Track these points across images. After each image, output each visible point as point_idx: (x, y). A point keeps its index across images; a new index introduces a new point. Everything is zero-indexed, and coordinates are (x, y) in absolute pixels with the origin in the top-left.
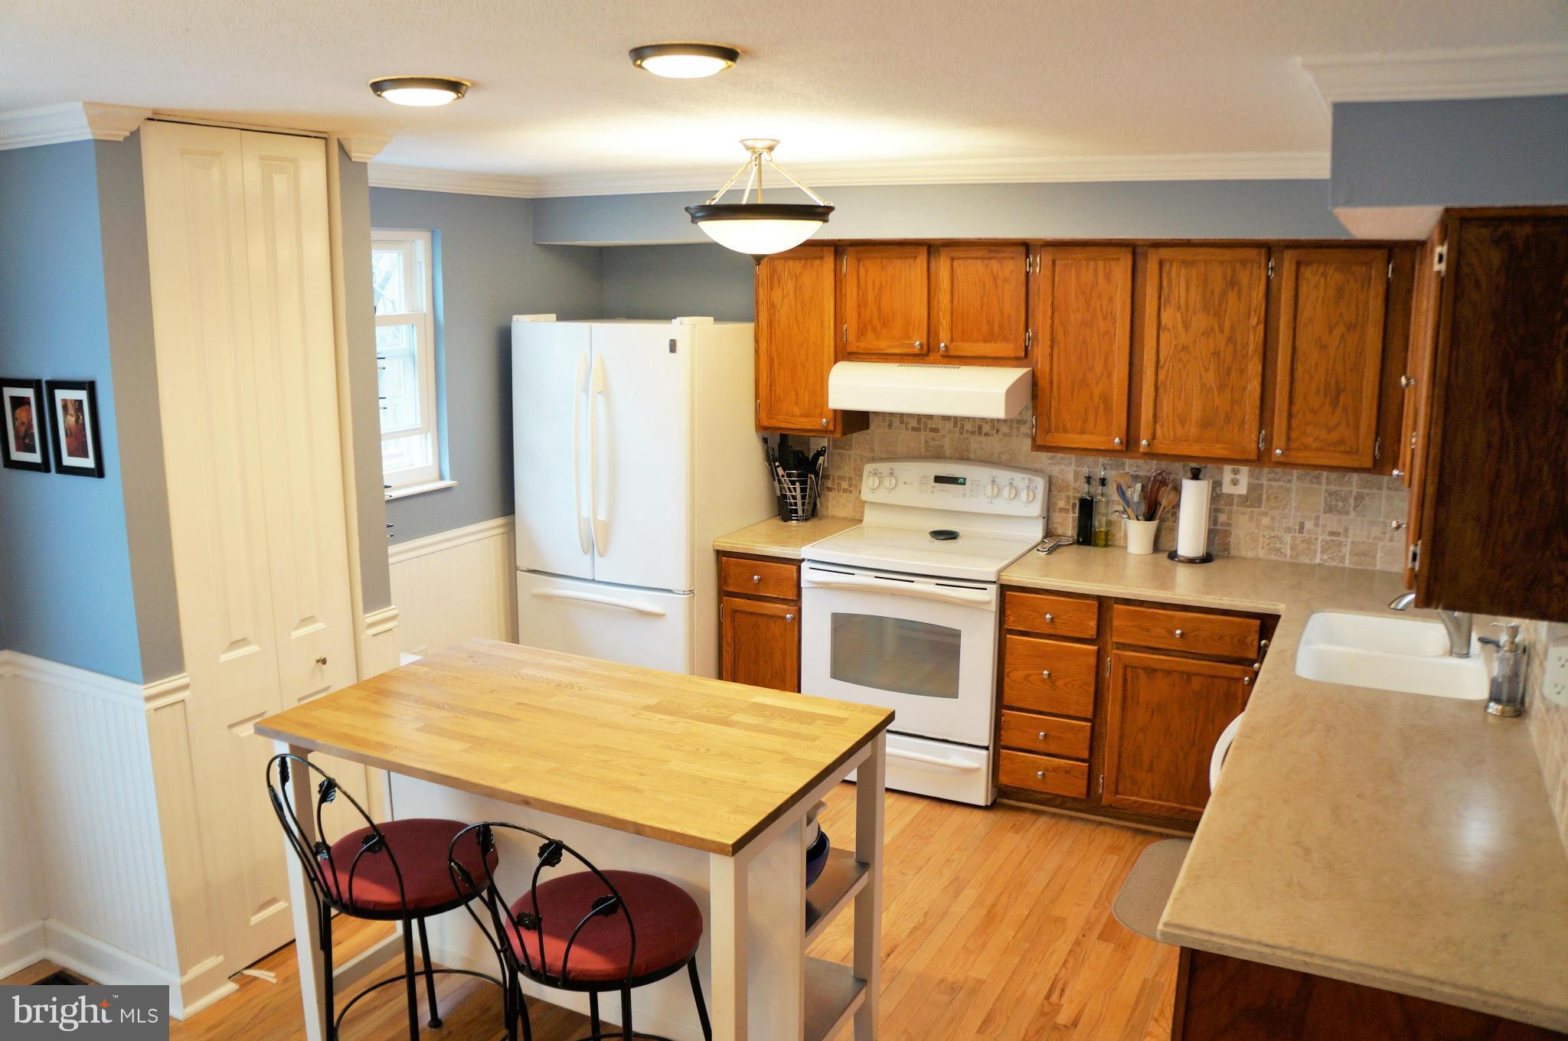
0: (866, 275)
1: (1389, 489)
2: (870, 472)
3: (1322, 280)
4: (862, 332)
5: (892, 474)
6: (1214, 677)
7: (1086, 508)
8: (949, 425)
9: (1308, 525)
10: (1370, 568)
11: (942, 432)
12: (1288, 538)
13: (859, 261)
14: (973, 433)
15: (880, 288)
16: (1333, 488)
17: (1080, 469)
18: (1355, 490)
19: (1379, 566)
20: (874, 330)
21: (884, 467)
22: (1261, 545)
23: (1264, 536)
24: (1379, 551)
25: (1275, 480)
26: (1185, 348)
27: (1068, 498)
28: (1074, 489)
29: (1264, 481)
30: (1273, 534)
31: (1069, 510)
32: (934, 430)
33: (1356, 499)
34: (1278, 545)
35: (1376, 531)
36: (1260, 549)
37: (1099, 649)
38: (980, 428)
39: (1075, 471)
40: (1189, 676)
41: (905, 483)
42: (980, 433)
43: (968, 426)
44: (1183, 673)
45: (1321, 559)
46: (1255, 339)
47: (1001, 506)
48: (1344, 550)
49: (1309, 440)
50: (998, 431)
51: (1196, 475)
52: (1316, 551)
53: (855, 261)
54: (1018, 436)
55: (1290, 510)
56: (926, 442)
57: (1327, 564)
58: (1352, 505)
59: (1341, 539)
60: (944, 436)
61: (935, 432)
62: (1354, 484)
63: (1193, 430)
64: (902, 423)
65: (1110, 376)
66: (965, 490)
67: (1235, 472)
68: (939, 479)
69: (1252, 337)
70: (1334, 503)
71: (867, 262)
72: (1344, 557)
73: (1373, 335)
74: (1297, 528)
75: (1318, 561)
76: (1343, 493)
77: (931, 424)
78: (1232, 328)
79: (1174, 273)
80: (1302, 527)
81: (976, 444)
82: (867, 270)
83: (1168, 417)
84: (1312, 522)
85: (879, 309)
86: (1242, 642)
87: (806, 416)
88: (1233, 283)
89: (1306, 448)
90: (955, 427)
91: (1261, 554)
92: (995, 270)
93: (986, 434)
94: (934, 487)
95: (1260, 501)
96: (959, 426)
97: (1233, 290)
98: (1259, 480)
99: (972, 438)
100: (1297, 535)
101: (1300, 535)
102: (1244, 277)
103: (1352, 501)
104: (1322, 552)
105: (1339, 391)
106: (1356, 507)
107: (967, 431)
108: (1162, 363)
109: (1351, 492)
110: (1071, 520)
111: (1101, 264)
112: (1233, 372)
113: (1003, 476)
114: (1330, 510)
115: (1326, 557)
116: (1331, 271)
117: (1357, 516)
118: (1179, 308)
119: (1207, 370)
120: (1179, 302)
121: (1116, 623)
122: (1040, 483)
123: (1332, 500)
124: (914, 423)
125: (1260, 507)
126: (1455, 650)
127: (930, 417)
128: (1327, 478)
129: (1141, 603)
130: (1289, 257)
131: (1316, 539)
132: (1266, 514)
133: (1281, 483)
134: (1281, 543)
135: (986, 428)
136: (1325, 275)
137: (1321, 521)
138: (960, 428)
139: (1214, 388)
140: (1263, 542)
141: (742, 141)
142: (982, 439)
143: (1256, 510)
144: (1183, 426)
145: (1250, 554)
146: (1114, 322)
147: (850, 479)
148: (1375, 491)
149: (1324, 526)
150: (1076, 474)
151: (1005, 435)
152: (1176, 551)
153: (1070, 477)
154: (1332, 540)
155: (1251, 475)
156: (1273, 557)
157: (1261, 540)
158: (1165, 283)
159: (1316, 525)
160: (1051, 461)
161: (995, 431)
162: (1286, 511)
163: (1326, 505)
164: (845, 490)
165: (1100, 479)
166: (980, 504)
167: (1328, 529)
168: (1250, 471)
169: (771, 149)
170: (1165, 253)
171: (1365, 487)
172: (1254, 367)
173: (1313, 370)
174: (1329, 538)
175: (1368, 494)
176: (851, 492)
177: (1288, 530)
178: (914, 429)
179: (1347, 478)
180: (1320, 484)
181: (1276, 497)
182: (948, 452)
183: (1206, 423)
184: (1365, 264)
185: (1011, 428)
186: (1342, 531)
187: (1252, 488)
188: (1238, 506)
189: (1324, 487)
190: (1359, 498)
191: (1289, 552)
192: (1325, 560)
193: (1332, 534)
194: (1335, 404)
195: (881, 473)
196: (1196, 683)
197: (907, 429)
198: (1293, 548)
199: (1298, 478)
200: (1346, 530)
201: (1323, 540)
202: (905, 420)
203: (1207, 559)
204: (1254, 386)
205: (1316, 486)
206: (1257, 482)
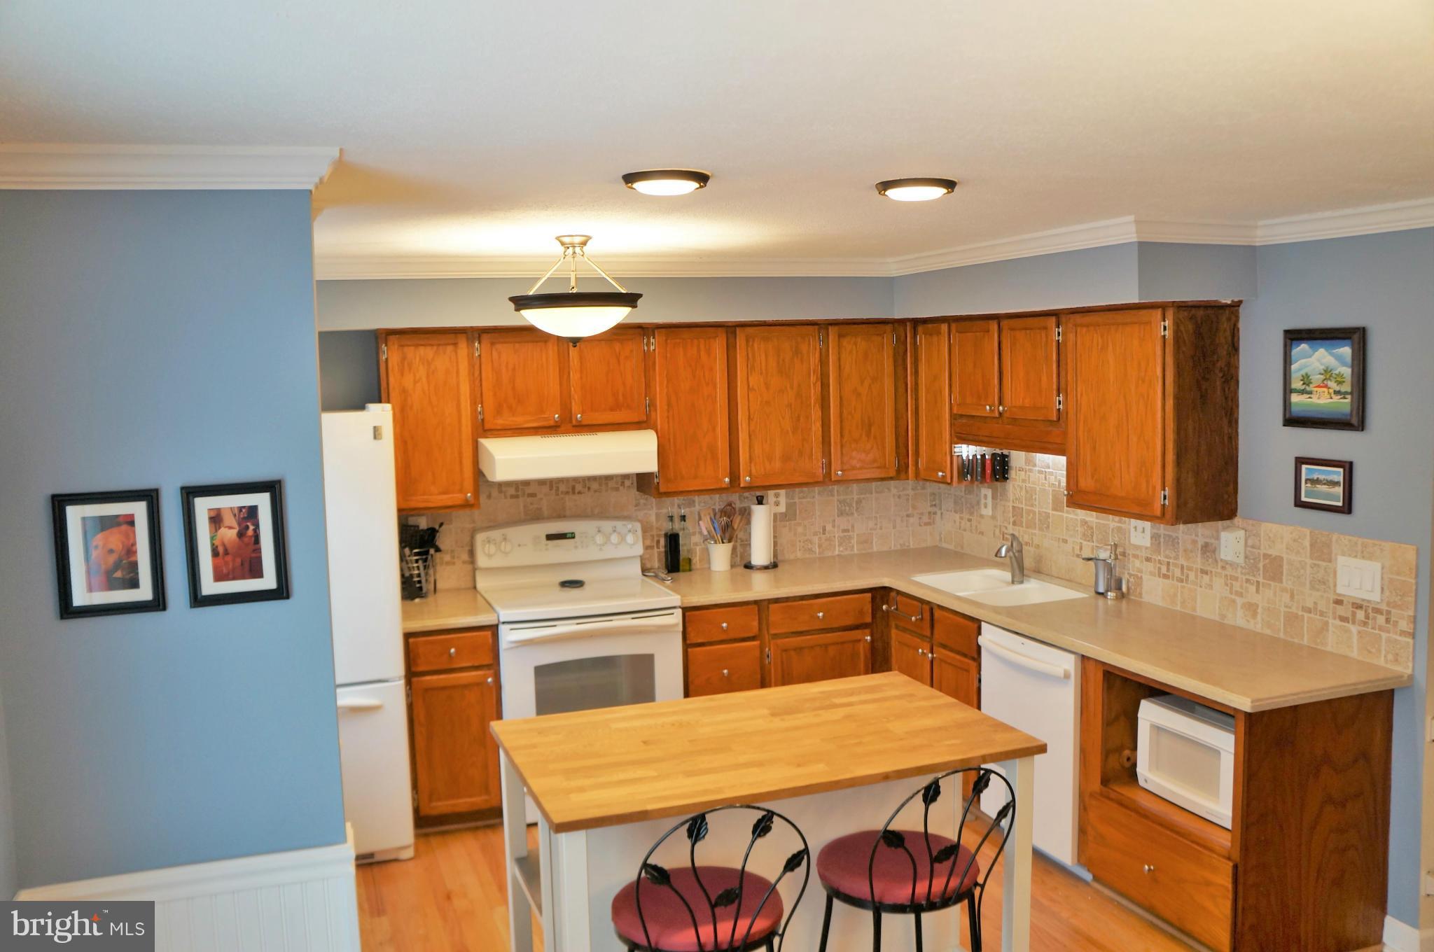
0: (500, 358)
1: (877, 492)
2: (484, 541)
3: (854, 347)
4: (499, 411)
5: (505, 539)
6: (843, 643)
7: (673, 541)
8: (545, 489)
9: (829, 527)
10: (870, 551)
11: (539, 496)
12: (816, 539)
13: (493, 344)
14: (567, 493)
15: (514, 369)
16: (842, 497)
17: (661, 511)
18: (856, 497)
19: (875, 549)
20: (510, 408)
21: (496, 534)
22: (798, 549)
23: (800, 541)
24: (874, 538)
25: (804, 498)
26: (768, 403)
27: (653, 536)
28: (657, 528)
29: (797, 500)
30: (806, 538)
31: (653, 546)
32: (533, 495)
33: (857, 503)
34: (810, 546)
35: (871, 524)
36: (798, 552)
37: (761, 643)
38: (573, 488)
39: (656, 514)
40: (826, 646)
41: (519, 545)
42: (574, 493)
43: (563, 488)
44: (820, 646)
45: (839, 551)
46: (814, 392)
47: (609, 553)
48: (852, 542)
49: (854, 462)
50: (589, 488)
51: (760, 501)
52: (835, 545)
53: (489, 345)
54: (607, 491)
55: (816, 518)
56: (525, 506)
57: (842, 554)
58: (855, 508)
59: (851, 533)
60: (541, 499)
61: (533, 497)
62: (855, 492)
63: (777, 464)
64: (500, 492)
65: (714, 429)
66: (576, 542)
67: (777, 496)
68: (550, 537)
69: (813, 391)
70: (843, 508)
71: (499, 346)
72: (853, 546)
73: (888, 384)
74: (821, 531)
75: (837, 553)
76: (848, 500)
77: (529, 490)
78: (799, 385)
79: (756, 345)
80: (824, 529)
81: (570, 502)
82: (499, 353)
83: (759, 457)
84: (831, 525)
85: (514, 388)
86: (861, 612)
87: (444, 493)
88: (797, 352)
89: (854, 468)
90: (551, 490)
91: (799, 555)
92: (617, 350)
93: (579, 493)
94: (547, 545)
95: (795, 515)
96: (554, 488)
97: (797, 357)
98: (793, 499)
99: (567, 498)
100: (822, 535)
101: (824, 536)
102: (804, 348)
103: (854, 505)
104: (839, 546)
105: (870, 425)
106: (857, 509)
107: (562, 492)
108: (752, 417)
109: (853, 498)
110: (656, 555)
111: (702, 341)
112: (801, 419)
113: (607, 525)
114: (841, 514)
115: (841, 549)
116: (859, 340)
117: (859, 515)
118: (761, 373)
119: (783, 418)
120: (761, 369)
121: (772, 618)
122: (638, 526)
123: (842, 506)
124: (512, 491)
125: (795, 520)
126: (1015, 579)
127: (526, 483)
128: (837, 491)
129: (787, 599)
130: (833, 331)
131: (835, 537)
132: (799, 524)
133: (809, 500)
134: (811, 543)
135: (579, 487)
136: (855, 344)
137: (836, 523)
138: (556, 490)
139: (790, 432)
140: (800, 547)
141: (558, 238)
142: (576, 497)
143: (793, 522)
144: (770, 464)
145: (792, 557)
146: (715, 387)
147: (452, 551)
148: (868, 495)
149: (839, 527)
150: (657, 515)
151: (595, 491)
152: (750, 562)
153: (653, 518)
154: (845, 536)
155: (787, 496)
156: (807, 556)
157: (798, 543)
158: (750, 355)
159: (834, 526)
160: (636, 508)
161: (587, 489)
162: (813, 520)
163: (838, 510)
164: (448, 563)
165: (681, 516)
166: (593, 553)
167: (842, 527)
168: (786, 493)
169: (584, 243)
170: (750, 330)
171: (862, 494)
172: (816, 413)
173: (853, 411)
174: (842, 535)
175: (864, 498)
176: (454, 563)
177: (815, 534)
178: (512, 497)
179: (850, 489)
180: (833, 495)
181: (806, 511)
182: (546, 513)
183: (786, 458)
184: (880, 335)
185: (600, 485)
186: (850, 528)
187: (789, 506)
188: (780, 521)
189: (836, 498)
190: (859, 502)
191: (817, 550)
192: (842, 551)
193: (844, 531)
194: (868, 434)
195: (494, 540)
196: (832, 651)
197: (506, 497)
198: (820, 546)
199: (819, 493)
200: (853, 527)
201: (839, 537)
202: (504, 489)
203: (774, 565)
204: (816, 427)
205: (831, 498)
206: (792, 501)
